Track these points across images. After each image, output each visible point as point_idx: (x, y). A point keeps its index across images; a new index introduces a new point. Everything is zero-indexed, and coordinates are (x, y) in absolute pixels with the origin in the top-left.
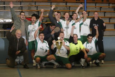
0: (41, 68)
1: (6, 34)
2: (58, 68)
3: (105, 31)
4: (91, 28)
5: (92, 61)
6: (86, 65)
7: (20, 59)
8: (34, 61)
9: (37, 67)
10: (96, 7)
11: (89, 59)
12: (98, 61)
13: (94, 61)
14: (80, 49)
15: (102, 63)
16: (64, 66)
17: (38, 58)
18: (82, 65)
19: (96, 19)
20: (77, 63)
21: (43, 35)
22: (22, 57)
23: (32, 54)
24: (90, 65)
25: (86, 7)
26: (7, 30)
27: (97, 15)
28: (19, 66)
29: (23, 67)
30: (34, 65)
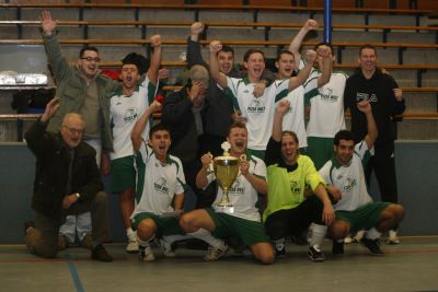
0: (160, 259)
1: (25, 131)
2: (223, 258)
3: (400, 119)
4: (348, 110)
5: (353, 232)
6: (330, 248)
7: (76, 226)
8: (131, 233)
9: (143, 255)
10: (367, 30)
11: (342, 225)
12: (374, 234)
13: (360, 235)
14: (308, 186)
15: (392, 243)
16: (247, 253)
17: (148, 223)
18: (315, 247)
19: (368, 76)
20: (293, 241)
21: (165, 136)
22: (86, 219)
23: (126, 206)
24: (346, 248)
25: (331, 29)
26: (31, 116)
27: (373, 59)
28: (72, 252)
29: (89, 253)
30: (133, 247)
